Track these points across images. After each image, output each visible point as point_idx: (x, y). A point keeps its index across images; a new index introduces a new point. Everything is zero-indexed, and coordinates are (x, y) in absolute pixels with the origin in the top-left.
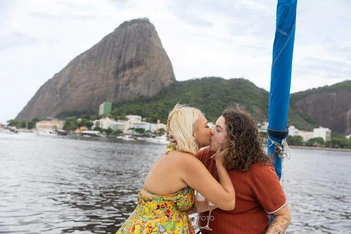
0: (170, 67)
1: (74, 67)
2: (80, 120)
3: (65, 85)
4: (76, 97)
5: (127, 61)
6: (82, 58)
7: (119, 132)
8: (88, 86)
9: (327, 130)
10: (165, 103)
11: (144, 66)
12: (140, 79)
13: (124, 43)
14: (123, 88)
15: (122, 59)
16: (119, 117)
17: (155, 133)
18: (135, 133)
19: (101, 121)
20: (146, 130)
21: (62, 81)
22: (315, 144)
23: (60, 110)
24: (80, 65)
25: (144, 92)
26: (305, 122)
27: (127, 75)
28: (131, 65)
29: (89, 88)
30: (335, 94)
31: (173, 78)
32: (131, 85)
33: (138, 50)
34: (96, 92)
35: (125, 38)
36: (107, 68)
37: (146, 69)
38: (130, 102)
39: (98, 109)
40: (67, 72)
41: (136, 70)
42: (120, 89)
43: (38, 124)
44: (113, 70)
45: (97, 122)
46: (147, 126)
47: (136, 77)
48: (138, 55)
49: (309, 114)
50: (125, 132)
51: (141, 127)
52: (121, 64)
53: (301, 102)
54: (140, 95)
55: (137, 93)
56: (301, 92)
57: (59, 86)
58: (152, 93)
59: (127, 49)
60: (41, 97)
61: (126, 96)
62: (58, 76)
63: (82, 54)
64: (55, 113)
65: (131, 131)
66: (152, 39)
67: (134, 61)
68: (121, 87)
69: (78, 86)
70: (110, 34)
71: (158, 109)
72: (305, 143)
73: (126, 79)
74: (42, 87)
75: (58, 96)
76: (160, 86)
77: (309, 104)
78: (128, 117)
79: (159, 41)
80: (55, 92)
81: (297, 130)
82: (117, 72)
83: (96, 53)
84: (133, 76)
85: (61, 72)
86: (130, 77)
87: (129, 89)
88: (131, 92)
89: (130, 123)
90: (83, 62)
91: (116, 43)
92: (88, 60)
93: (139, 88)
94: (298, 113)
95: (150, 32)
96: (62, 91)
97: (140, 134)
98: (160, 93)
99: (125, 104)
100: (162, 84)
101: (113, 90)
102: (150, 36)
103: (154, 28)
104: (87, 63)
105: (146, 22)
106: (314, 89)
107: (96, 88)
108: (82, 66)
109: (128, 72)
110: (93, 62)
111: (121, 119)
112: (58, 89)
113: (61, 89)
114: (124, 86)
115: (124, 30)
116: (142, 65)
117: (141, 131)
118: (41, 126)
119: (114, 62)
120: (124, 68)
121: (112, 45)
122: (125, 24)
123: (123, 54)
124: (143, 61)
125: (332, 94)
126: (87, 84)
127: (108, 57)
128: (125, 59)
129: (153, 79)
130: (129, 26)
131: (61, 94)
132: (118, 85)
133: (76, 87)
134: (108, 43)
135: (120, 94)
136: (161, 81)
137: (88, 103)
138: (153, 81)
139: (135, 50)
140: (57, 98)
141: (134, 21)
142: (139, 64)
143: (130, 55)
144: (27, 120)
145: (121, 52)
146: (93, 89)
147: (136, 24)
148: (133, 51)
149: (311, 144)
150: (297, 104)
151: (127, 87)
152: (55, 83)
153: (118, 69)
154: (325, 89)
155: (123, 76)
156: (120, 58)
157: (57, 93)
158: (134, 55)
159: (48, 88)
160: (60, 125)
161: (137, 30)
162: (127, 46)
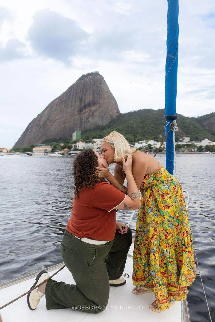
0: (116, 104)
1: (51, 109)
2: (62, 144)
3: (46, 122)
4: (54, 129)
5: (87, 102)
6: (56, 103)
12: (96, 114)
13: (83, 90)
14: (85, 121)
15: (83, 101)
16: (88, 141)
19: (77, 144)
21: (43, 119)
23: (44, 138)
24: (55, 107)
25: (100, 123)
26: (211, 135)
27: (87, 111)
28: (89, 105)
29: (62, 122)
31: (118, 111)
32: (90, 118)
33: (93, 95)
34: (67, 124)
35: (84, 87)
36: (73, 108)
37: (99, 106)
38: (90, 130)
39: (71, 136)
40: (47, 112)
41: (93, 108)
42: (83, 122)
43: (34, 149)
44: (77, 109)
45: (75, 145)
47: (93, 113)
48: (93, 97)
49: (214, 130)
52: (82, 105)
53: (207, 122)
54: (97, 125)
55: (95, 124)
56: (207, 115)
57: (42, 122)
58: (105, 123)
59: (85, 94)
60: (30, 130)
61: (88, 126)
62: (40, 116)
63: (55, 100)
64: (41, 141)
66: (102, 86)
67: (91, 102)
68: (83, 120)
69: (55, 121)
70: (74, 85)
73: (87, 114)
74: (30, 124)
76: (110, 118)
77: (213, 123)
78: (95, 140)
79: (107, 87)
80: (39, 127)
81: (210, 141)
82: (81, 110)
83: (65, 98)
84: (91, 112)
85: (43, 113)
86: (89, 113)
87: (89, 121)
88: (91, 123)
89: (98, 144)
90: (57, 105)
91: (78, 90)
93: (96, 121)
94: (205, 130)
95: (100, 81)
96: (45, 125)
98: (111, 122)
99: (87, 131)
100: (111, 116)
101: (79, 123)
102: (101, 84)
103: (103, 78)
104: (59, 106)
105: (97, 74)
107: (67, 122)
108: (56, 108)
110: (63, 105)
111: (90, 142)
112: (41, 125)
113: (43, 124)
114: (86, 120)
115: (82, 81)
116: (97, 104)
118: (37, 151)
119: (78, 104)
120: (85, 107)
121: (75, 92)
122: (84, 76)
123: (83, 98)
124: (97, 101)
126: (60, 120)
127: (73, 101)
128: (85, 102)
129: (105, 113)
130: (86, 78)
131: (44, 128)
132: (81, 119)
133: (53, 123)
134: (72, 91)
135: (83, 125)
136: (111, 114)
137: (62, 132)
138: (105, 115)
139: (91, 93)
140: (41, 131)
141: (89, 75)
142: (95, 104)
143: (88, 98)
144: (26, 146)
145: (82, 96)
146: (65, 123)
147: (91, 77)
148: (90, 95)
150: (205, 123)
151: (88, 120)
152: (39, 121)
153: (80, 108)
155: (85, 113)
156: (81, 100)
157: (41, 127)
158: (91, 98)
159: (35, 124)
160: (49, 149)
161: (91, 81)
162: (86, 92)
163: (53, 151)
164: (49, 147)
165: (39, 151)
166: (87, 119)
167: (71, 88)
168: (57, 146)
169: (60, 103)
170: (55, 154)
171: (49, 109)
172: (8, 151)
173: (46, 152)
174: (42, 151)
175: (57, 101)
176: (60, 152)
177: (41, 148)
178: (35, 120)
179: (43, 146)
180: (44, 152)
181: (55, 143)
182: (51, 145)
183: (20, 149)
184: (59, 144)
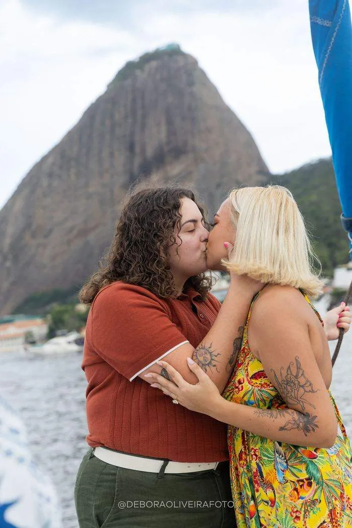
0: (250, 144)
1: (33, 192)
2: (81, 308)
4: (51, 260)
5: (150, 152)
6: (46, 167)
8: (71, 230)
11: (191, 155)
13: (134, 113)
15: (137, 149)
21: (11, 230)
23: (20, 294)
24: (45, 183)
28: (160, 159)
29: (75, 232)
31: (263, 168)
33: (170, 123)
34: (92, 237)
35: (134, 100)
37: (195, 160)
40: (19, 204)
41: (175, 169)
44: (122, 179)
48: (171, 133)
52: (137, 161)
59: (143, 127)
63: (44, 159)
64: (10, 305)
66: (196, 89)
67: (166, 149)
69: (51, 231)
70: (101, 100)
75: (8, 264)
79: (213, 91)
83: (76, 149)
90: (51, 175)
95: (189, 74)
102: (191, 84)
103: (195, 63)
104: (59, 176)
105: (173, 53)
107: (92, 229)
108: (50, 186)
109: (155, 177)
110: (73, 171)
112: (6, 249)
115: (129, 82)
116: (187, 153)
119: (120, 159)
120: (146, 170)
121: (108, 122)
122: (129, 70)
123: (137, 138)
124: (185, 143)
126: (69, 224)
127: (105, 153)
128: (143, 151)
129: (218, 181)
130: (138, 72)
131: (16, 258)
133: (46, 236)
134: (98, 121)
136: (238, 181)
138: (218, 185)
139: (163, 121)
141: (147, 58)
142: (178, 152)
143: (155, 137)
145: (132, 134)
146: (84, 233)
147: (154, 64)
148: (159, 125)
153: (131, 174)
156: (131, 148)
157: (5, 258)
158: (163, 135)
160: (39, 327)
161: (158, 77)
162: (144, 116)
163: (52, 334)
164: (39, 321)
167: (93, 114)
168: (66, 317)
169: (61, 167)
170: (57, 344)
171: (26, 191)
173: (30, 340)
174: (14, 337)
175: (50, 160)
176: (73, 336)
177: (11, 330)
179: (18, 322)
180: (21, 340)
181: (56, 307)
182: (44, 315)
184: (69, 307)
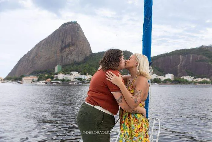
0: (89, 46)
1: (39, 48)
2: (46, 75)
3: (34, 58)
4: (40, 63)
5: (67, 44)
6: (43, 43)
7: (69, 81)
8: (47, 57)
9: (172, 75)
10: (89, 65)
11: (76, 46)
12: (74, 52)
13: (64, 34)
14: (65, 58)
15: (64, 43)
16: (67, 73)
17: (88, 80)
18: (77, 81)
19: (58, 75)
20: (83, 79)
21: (32, 55)
22: (167, 82)
23: (32, 70)
24: (42, 46)
25: (77, 60)
26: (158, 71)
27: (67, 51)
28: (69, 45)
29: (47, 58)
30: (171, 57)
31: (91, 51)
32: (69, 56)
33: (72, 38)
34: (51, 60)
35: (65, 32)
36: (56, 48)
38: (70, 65)
39: (54, 69)
40: (35, 50)
41: (72, 48)
42: (64, 58)
43: (23, 79)
44: (59, 48)
45: (56, 76)
46: (83, 77)
47: (71, 52)
48: (72, 40)
49: (160, 67)
50: (72, 80)
51: (80, 77)
52: (64, 45)
53: (155, 61)
54: (74, 61)
55: (73, 60)
56: (155, 56)
57: (31, 58)
58: (81, 59)
59: (66, 38)
60: (21, 64)
61: (67, 61)
62: (30, 53)
63: (42, 41)
64: (30, 72)
65: (75, 80)
67: (70, 43)
68: (64, 57)
69: (41, 57)
70: (57, 30)
71: (86, 67)
72: (162, 82)
73: (66, 53)
74: (21, 59)
75: (30, 63)
77: (159, 63)
78: (72, 72)
79: (83, 33)
80: (29, 61)
81: (157, 76)
83: (50, 40)
85: (32, 50)
86: (69, 52)
87: (68, 58)
88: (70, 60)
89: (74, 76)
90: (43, 45)
91: (60, 35)
92: (46, 43)
93: (74, 58)
94: (154, 67)
95: (78, 28)
96: (33, 60)
97: (80, 81)
98: (85, 59)
99: (67, 66)
100: (85, 55)
101: (60, 59)
102: (78, 31)
103: (80, 26)
104: (45, 45)
105: (75, 23)
106: (161, 55)
107: (51, 58)
108: (43, 47)
109: (67, 49)
110: (49, 45)
111: (68, 74)
112: (30, 59)
113: (32, 59)
115: (64, 27)
117: (80, 79)
118: (26, 80)
119: (60, 44)
120: (65, 47)
121: (58, 35)
122: (65, 25)
123: (64, 40)
124: (75, 43)
125: (170, 57)
126: (46, 56)
127: (57, 42)
128: (65, 43)
130: (67, 26)
131: (32, 62)
132: (62, 57)
134: (56, 34)
135: (63, 62)
136: (85, 53)
137: (47, 66)
138: (81, 53)
139: (71, 37)
140: (30, 64)
141: (69, 23)
142: (73, 45)
143: (68, 40)
144: (17, 76)
145: (63, 39)
146: (49, 59)
147: (70, 24)
149: (165, 82)
152: (29, 56)
153: (62, 48)
154: (167, 55)
155: (65, 51)
156: (63, 42)
157: (30, 61)
158: (70, 40)
159: (25, 59)
160: (36, 78)
161: (71, 28)
162: (66, 36)
163: (39, 80)
164: (36, 77)
165: (27, 80)
166: (67, 56)
167: (55, 32)
168: (42, 77)
170: (40, 82)
171: (37, 48)
172: (2, 80)
173: (33, 81)
174: (30, 80)
175: (44, 41)
176: (44, 81)
177: (29, 78)
178: (25, 56)
179: (31, 76)
180: (31, 81)
181: (40, 74)
182: (37, 76)
183: (12, 78)
184: (43, 75)
